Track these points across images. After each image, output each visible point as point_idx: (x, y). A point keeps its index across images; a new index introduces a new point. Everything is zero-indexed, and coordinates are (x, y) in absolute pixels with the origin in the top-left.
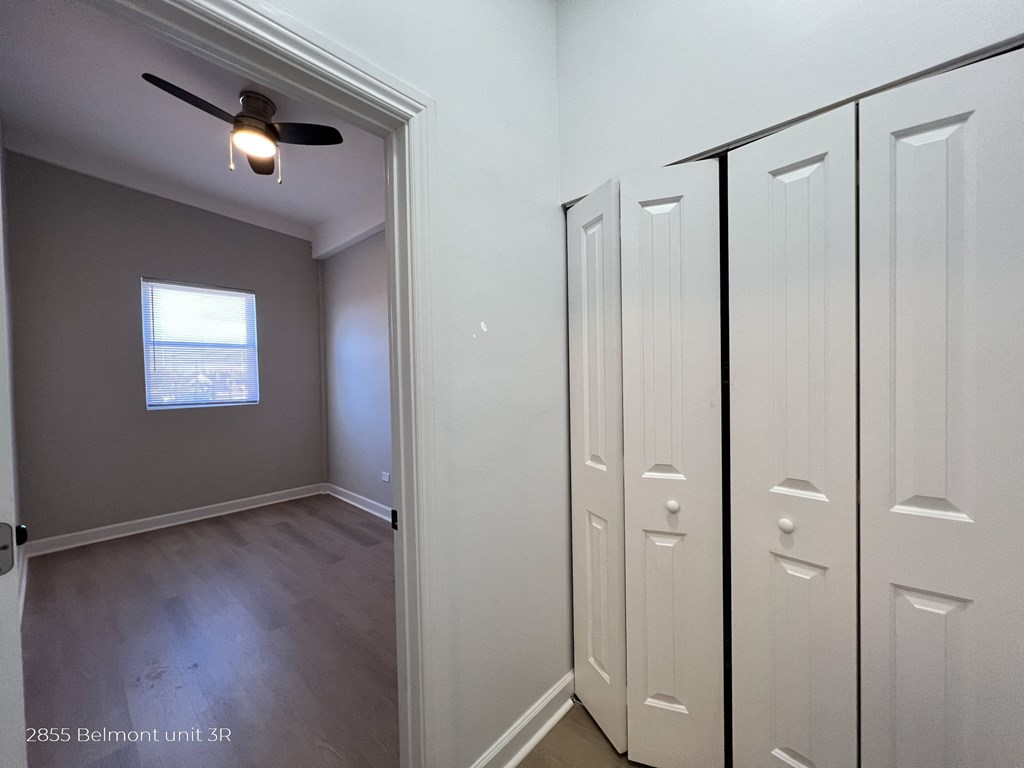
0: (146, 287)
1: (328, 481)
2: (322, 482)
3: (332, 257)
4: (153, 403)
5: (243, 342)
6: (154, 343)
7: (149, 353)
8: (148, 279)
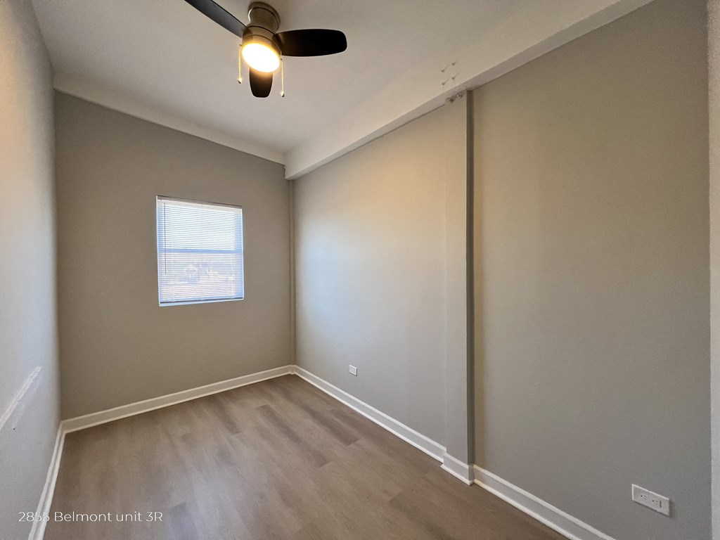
0: (161, 204)
1: (295, 363)
2: (290, 364)
3: (300, 178)
4: (163, 300)
5: (232, 249)
6: (165, 251)
7: (161, 258)
8: (161, 197)
